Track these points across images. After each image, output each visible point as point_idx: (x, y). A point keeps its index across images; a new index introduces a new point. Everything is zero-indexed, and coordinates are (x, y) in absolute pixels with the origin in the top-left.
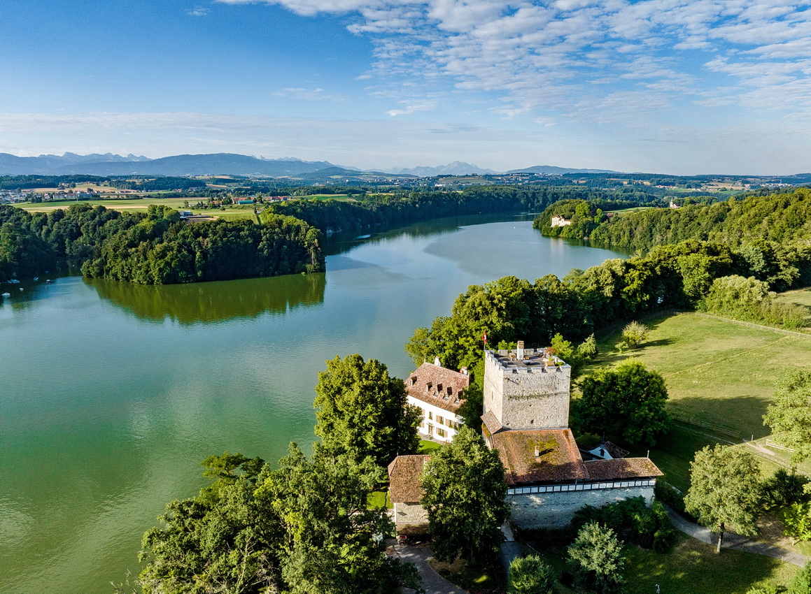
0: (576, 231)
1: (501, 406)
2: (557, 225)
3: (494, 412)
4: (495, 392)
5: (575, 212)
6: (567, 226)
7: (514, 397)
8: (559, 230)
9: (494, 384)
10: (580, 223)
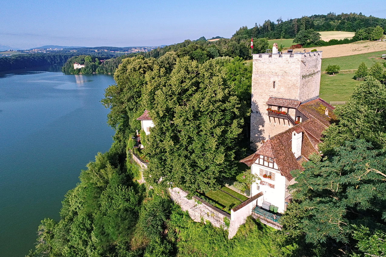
0: (88, 70)
1: (299, 85)
2: (77, 68)
3: (280, 96)
4: (279, 79)
5: (84, 61)
6: (82, 68)
7: (304, 77)
8: (79, 70)
9: (276, 74)
10: (89, 65)
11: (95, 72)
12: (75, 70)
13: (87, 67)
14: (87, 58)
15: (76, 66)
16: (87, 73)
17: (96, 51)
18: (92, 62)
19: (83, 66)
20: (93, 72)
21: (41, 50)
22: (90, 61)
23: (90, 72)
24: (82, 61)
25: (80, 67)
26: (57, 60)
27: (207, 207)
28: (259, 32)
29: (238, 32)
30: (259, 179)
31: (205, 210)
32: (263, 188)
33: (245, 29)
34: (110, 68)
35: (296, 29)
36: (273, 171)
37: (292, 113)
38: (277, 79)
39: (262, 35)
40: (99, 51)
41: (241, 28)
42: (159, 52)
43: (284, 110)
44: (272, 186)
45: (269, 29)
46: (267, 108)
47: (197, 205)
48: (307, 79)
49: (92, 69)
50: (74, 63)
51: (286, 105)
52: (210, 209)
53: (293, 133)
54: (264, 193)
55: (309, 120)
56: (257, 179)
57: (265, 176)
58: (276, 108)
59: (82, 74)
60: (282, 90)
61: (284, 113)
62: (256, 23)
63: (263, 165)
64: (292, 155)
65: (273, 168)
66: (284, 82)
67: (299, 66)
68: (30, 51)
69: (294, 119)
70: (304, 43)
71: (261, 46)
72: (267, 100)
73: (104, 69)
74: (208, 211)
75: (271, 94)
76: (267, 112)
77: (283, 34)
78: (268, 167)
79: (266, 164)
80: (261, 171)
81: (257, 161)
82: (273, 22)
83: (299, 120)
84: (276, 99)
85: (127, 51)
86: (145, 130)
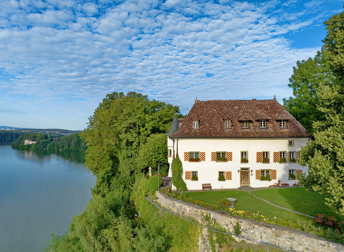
0: (39, 146)
2: (28, 144)
10: (41, 142)
11: (46, 148)
12: (25, 146)
13: (38, 143)
14: (39, 135)
15: (27, 142)
17: (48, 132)
18: (44, 138)
19: (34, 142)
20: (43, 148)
22: (42, 138)
23: (41, 148)
24: (33, 137)
25: (31, 143)
26: (8, 138)
34: (61, 145)
40: (50, 132)
49: (43, 146)
59: (31, 150)
73: (56, 145)
86: (182, 157)
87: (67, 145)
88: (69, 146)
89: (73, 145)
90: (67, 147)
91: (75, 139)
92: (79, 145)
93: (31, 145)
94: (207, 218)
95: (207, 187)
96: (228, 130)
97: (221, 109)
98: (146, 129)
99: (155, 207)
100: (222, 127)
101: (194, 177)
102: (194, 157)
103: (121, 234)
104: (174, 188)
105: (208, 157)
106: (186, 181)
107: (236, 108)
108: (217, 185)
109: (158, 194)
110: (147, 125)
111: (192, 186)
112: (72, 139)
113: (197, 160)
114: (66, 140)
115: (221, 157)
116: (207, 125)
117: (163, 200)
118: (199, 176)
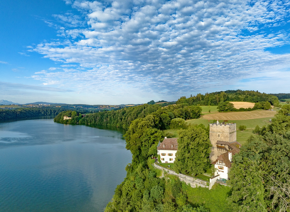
0: (74, 121)
1: (229, 136)
2: (66, 119)
3: (221, 140)
4: (221, 134)
5: (71, 114)
6: (70, 119)
7: (230, 133)
8: (67, 121)
9: (220, 132)
10: (75, 118)
11: (78, 122)
12: (64, 120)
13: (73, 119)
14: (73, 113)
15: (65, 118)
16: (72, 123)
17: (75, 107)
18: (77, 115)
19: (71, 118)
20: (77, 122)
21: (35, 105)
22: (75, 115)
23: (75, 122)
24: (69, 114)
25: (68, 118)
26: (49, 113)
27: (199, 180)
28: (194, 101)
29: (180, 100)
30: (218, 170)
31: (198, 182)
32: (219, 173)
33: (184, 98)
34: (90, 120)
35: (218, 100)
36: (223, 166)
37: (227, 147)
38: (220, 134)
39: (196, 102)
40: (76, 107)
41: (181, 97)
42: (125, 111)
43: (223, 146)
44: (223, 172)
45: (201, 99)
46: (216, 145)
47: (194, 180)
48: (231, 134)
49: (77, 121)
50: (64, 116)
51: (224, 144)
52: (201, 181)
53: (229, 153)
54: (220, 175)
55: (234, 149)
56: (217, 170)
57: (220, 168)
58: (220, 145)
59: (69, 123)
60: (222, 138)
61: (224, 147)
62: (191, 95)
63: (219, 164)
64: (229, 160)
65: (223, 165)
66: (223, 135)
67: (228, 129)
68: (27, 106)
69: (228, 149)
70: (224, 109)
71: (198, 111)
72: (216, 142)
73: (85, 121)
74: (200, 182)
75: (218, 139)
76: (217, 147)
77: (209, 102)
78: (221, 165)
79: (220, 164)
80: (218, 166)
81: (217, 163)
82: (203, 95)
83: (229, 150)
84: (220, 141)
85: (97, 108)
86: (160, 155)
87: (94, 120)
88: (95, 121)
89: (98, 121)
90: (93, 122)
91: (99, 116)
92: (102, 120)
93: (68, 120)
94: (164, 169)
95: (166, 162)
96: (172, 148)
97: (171, 141)
98: (151, 141)
99: (153, 167)
100: (171, 146)
101: (163, 159)
102: (163, 155)
103: (147, 172)
104: (158, 162)
105: (167, 155)
106: (161, 160)
107: (175, 141)
108: (169, 162)
109: (154, 164)
110: (151, 140)
111: (163, 162)
112: (97, 117)
113: (164, 155)
114: (93, 117)
115: (170, 155)
116: (167, 146)
117: (155, 165)
118: (165, 159)
